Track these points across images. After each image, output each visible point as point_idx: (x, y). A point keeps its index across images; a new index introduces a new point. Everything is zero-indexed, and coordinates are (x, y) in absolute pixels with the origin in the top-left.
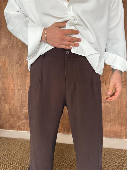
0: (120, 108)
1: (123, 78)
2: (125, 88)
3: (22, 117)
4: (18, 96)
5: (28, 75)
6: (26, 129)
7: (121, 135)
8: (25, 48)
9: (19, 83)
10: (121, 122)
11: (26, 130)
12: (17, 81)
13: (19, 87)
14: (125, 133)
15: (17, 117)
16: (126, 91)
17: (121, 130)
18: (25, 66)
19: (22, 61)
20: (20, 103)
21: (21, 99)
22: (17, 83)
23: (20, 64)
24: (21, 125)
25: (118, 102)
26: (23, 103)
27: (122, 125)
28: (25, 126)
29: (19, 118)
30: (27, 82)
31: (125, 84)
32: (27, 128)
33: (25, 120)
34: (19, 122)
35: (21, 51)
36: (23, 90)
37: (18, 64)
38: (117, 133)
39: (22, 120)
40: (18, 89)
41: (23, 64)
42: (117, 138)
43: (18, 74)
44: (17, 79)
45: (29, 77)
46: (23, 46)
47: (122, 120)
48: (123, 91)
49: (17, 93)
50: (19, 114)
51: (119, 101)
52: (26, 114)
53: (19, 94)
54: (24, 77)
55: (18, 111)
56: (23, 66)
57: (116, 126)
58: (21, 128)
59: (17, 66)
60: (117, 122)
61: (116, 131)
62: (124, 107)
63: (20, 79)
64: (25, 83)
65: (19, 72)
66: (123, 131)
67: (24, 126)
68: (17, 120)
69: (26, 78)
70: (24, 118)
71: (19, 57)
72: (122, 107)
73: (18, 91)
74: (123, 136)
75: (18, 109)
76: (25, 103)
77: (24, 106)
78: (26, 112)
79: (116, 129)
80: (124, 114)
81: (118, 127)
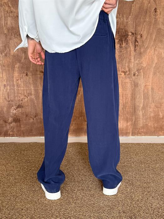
0: (124, 102)
1: (127, 67)
2: (129, 78)
3: (10, 119)
4: (4, 93)
5: (16, 67)
6: (15, 134)
7: (127, 132)
8: (12, 33)
9: (5, 78)
10: (127, 117)
11: (15, 136)
12: (3, 76)
13: (5, 83)
14: (131, 129)
15: (3, 121)
16: (130, 82)
17: (127, 126)
18: (12, 56)
19: (8, 50)
20: (7, 103)
21: (8, 98)
22: (1, 78)
23: (6, 54)
24: (9, 130)
25: (123, 95)
26: (11, 102)
27: (127, 121)
28: (14, 130)
29: (5, 122)
30: (15, 75)
31: (129, 74)
32: (17, 132)
33: (14, 123)
34: (6, 126)
35: (6, 38)
36: (10, 87)
37: (3, 53)
38: (123, 130)
39: (9, 123)
40: (3, 84)
41: (10, 54)
42: (123, 136)
43: (4, 65)
44: (2, 73)
45: (17, 69)
46: (9, 31)
47: (127, 115)
48: (127, 82)
49: (3, 90)
50: (6, 117)
51: (123, 93)
52: (14, 115)
53: (5, 90)
54: (11, 70)
55: (5, 112)
56: (9, 56)
57: (122, 122)
58: (9, 133)
59: (2, 56)
60: (122, 118)
61: (121, 127)
62: (129, 100)
63: (6, 72)
64: (13, 77)
65: (5, 63)
66: (129, 127)
67: (12, 131)
68: (3, 124)
69: (13, 71)
70: (12, 120)
71: (4, 45)
72: (127, 100)
73: (4, 87)
74: (129, 133)
75: (5, 109)
76: (13, 102)
77: (13, 106)
78: (15, 113)
79: (121, 125)
80: (130, 108)
81: (123, 123)
